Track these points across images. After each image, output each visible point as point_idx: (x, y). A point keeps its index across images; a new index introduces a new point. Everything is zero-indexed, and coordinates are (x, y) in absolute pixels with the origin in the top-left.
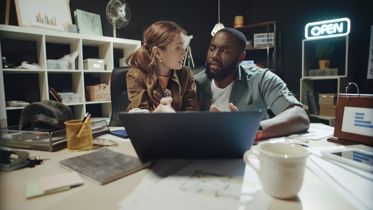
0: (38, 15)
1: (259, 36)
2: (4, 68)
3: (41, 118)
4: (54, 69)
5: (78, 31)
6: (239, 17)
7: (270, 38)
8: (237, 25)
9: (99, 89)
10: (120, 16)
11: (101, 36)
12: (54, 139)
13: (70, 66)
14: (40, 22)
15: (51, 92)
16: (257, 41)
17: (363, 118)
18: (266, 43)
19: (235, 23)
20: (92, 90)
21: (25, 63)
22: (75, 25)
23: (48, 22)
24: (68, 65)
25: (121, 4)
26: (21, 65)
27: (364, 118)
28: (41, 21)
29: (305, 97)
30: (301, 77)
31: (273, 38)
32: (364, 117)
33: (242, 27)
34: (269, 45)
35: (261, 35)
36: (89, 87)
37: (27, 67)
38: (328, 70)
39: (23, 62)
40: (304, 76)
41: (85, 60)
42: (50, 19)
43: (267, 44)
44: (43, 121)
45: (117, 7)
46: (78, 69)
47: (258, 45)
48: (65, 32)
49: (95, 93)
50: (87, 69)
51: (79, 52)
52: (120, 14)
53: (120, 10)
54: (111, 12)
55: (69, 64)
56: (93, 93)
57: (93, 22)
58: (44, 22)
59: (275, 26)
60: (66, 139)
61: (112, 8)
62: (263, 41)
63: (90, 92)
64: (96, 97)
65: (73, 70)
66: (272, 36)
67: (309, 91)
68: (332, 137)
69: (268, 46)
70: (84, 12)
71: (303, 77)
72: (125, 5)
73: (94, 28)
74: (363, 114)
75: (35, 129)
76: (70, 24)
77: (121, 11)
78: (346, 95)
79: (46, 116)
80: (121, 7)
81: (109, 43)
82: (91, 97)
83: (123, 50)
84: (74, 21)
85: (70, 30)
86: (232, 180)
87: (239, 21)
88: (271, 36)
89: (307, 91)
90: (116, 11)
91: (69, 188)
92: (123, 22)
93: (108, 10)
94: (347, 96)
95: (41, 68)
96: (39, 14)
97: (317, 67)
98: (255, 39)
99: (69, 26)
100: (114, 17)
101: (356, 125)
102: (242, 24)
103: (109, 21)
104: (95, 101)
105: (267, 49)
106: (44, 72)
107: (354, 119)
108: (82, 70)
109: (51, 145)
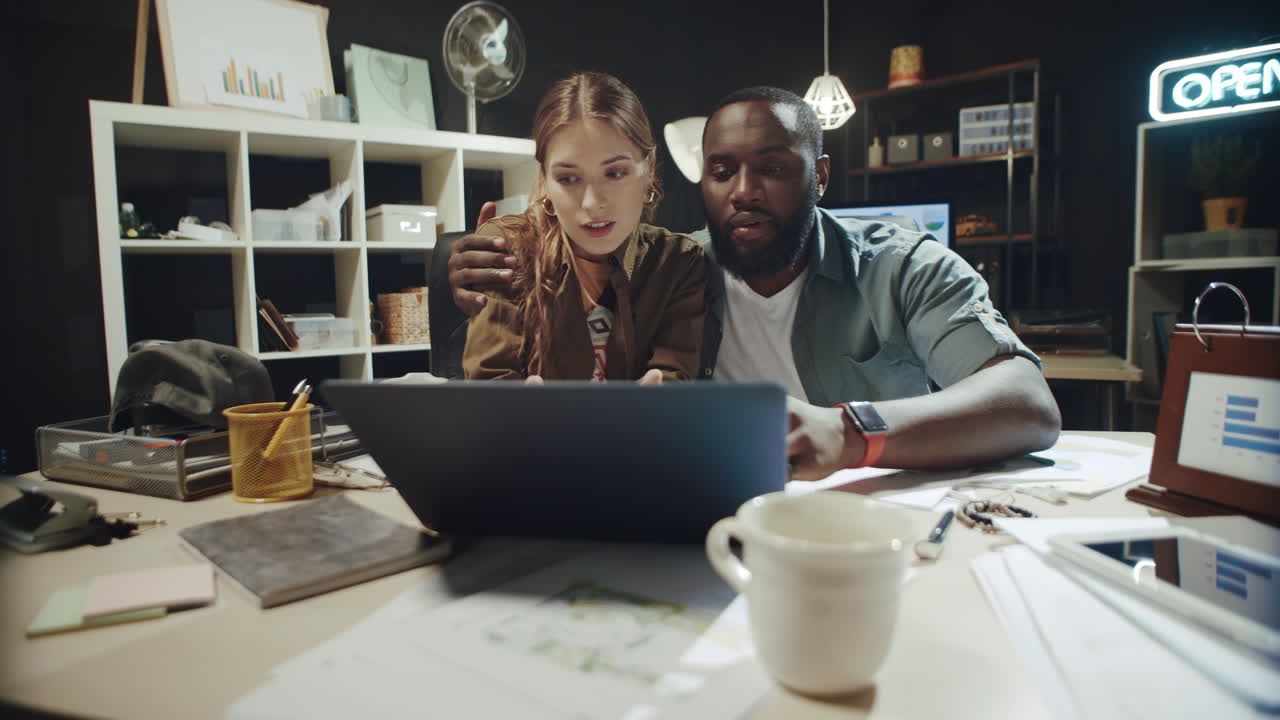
0: (228, 69)
1: (979, 117)
2: (124, 236)
3: (164, 394)
4: (276, 239)
5: (353, 116)
6: (906, 51)
7: (1017, 122)
8: (897, 77)
9: (417, 303)
10: (486, 60)
11: (430, 128)
12: (190, 462)
13: (325, 233)
14: (232, 92)
15: (263, 312)
16: (970, 134)
17: (1251, 417)
18: (1005, 139)
19: (893, 72)
20: (395, 306)
21: (190, 222)
22: (341, 97)
23: (258, 92)
24: (318, 227)
25: (491, 21)
26: (176, 229)
27: (1258, 417)
28: (236, 86)
29: (1145, 335)
30: (1131, 262)
31: (1031, 121)
32: (1258, 411)
33: (917, 85)
34: (1014, 145)
35: (987, 114)
36: (387, 298)
37: (195, 235)
38: (1235, 233)
39: (182, 219)
40: (1144, 257)
41: (374, 211)
42: (263, 79)
43: (1007, 144)
44: (167, 404)
45: (479, 32)
46: (349, 238)
47: (974, 146)
48: (310, 119)
49: (404, 318)
50: (379, 238)
51: (353, 184)
52: (486, 52)
53: (488, 42)
54: (458, 48)
55: (321, 223)
56: (399, 316)
57: (403, 83)
58: (247, 89)
59: (1036, 77)
60: (227, 463)
61: (462, 37)
62: (994, 132)
63: (389, 313)
64: (405, 330)
65: (335, 243)
66: (1027, 113)
67: (1162, 314)
68: (1145, 482)
69: (1010, 152)
70: (376, 53)
71: (1139, 263)
72: (504, 24)
73: (406, 106)
74: (1254, 403)
75: (143, 427)
76: (326, 94)
77: (492, 45)
78: (1192, 330)
79: (177, 389)
80: (491, 31)
81: (452, 152)
82: (393, 330)
83: (501, 173)
84: (342, 82)
85: (327, 116)
86: (675, 618)
87: (905, 66)
88: (1025, 115)
89: (1155, 314)
90: (475, 48)
91: (161, 610)
92: (499, 83)
93: (449, 43)
94: (1197, 333)
95: (235, 236)
96: (229, 65)
97: (1198, 223)
98: (963, 126)
99: (325, 101)
100: (468, 65)
101: (1227, 442)
102: (920, 75)
103: (452, 79)
104: (402, 343)
105: (1006, 162)
106: (243, 250)
107: (1222, 420)
108: (361, 243)
109: (182, 479)
